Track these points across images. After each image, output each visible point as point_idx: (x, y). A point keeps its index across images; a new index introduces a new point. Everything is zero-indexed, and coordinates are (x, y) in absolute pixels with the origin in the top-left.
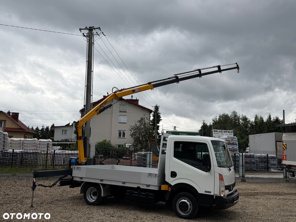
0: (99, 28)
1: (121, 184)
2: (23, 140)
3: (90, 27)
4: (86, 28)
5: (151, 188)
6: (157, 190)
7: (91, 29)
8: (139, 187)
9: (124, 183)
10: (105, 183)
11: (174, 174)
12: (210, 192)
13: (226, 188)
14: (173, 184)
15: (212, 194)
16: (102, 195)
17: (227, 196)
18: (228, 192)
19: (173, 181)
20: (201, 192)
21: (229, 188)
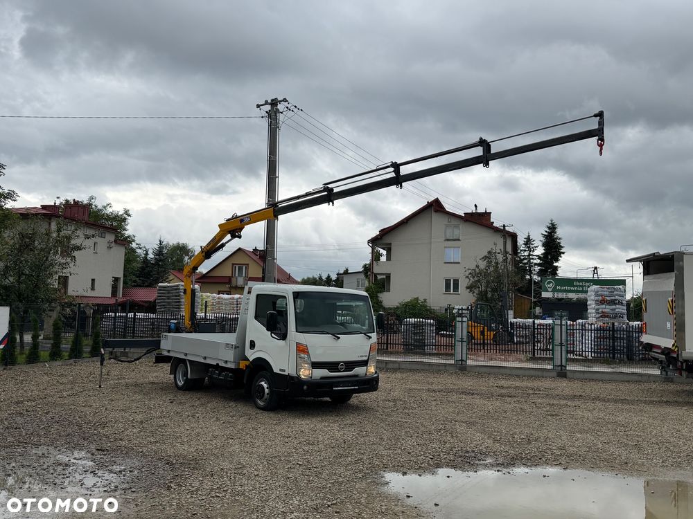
0: (285, 100)
1: (202, 361)
3: (272, 100)
4: (266, 103)
5: (228, 365)
6: (233, 367)
7: (274, 103)
8: (218, 364)
9: (205, 358)
10: (189, 358)
11: (253, 345)
12: (284, 371)
13: (316, 365)
14: (251, 359)
15: (286, 373)
16: (189, 376)
17: (322, 378)
18: (324, 372)
19: (252, 355)
20: (276, 370)
21: (332, 366)
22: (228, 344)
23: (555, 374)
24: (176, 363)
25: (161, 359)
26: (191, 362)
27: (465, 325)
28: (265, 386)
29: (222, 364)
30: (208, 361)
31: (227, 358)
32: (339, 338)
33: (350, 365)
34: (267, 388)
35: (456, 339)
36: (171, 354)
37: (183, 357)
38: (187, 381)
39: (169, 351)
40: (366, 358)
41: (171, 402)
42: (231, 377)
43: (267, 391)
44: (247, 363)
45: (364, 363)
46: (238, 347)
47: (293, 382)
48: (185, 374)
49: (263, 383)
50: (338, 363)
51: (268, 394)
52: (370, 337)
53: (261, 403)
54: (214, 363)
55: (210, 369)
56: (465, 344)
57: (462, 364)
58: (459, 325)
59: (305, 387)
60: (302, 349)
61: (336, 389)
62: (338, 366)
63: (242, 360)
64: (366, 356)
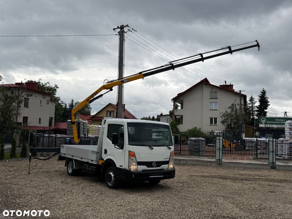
0: (127, 26)
1: (80, 160)
3: (121, 26)
4: (118, 27)
5: (94, 163)
6: (96, 164)
8: (88, 162)
9: (82, 158)
10: (74, 158)
11: (106, 152)
12: (122, 166)
13: (139, 163)
14: (105, 160)
15: (123, 168)
16: (74, 168)
17: (143, 171)
18: (144, 167)
19: (105, 157)
20: (118, 166)
21: (149, 164)
22: (93, 151)
23: (270, 167)
24: (68, 161)
25: (61, 158)
26: (75, 160)
27: (221, 141)
28: (113, 175)
29: (90, 162)
30: (83, 160)
31: (92, 158)
32: (153, 148)
33: (159, 164)
35: (217, 149)
36: (66, 156)
37: (71, 157)
38: (73, 170)
39: (64, 154)
40: (168, 160)
42: (95, 169)
43: (113, 178)
44: (103, 161)
45: (167, 163)
46: (99, 153)
47: (127, 173)
48: (73, 167)
49: (111, 173)
50: (152, 162)
51: (113, 180)
52: (170, 148)
53: (110, 184)
54: (86, 161)
55: (84, 164)
56: (221, 151)
57: (219, 162)
58: (218, 141)
59: (133, 176)
60: (132, 154)
61: (151, 177)
62: (152, 164)
63: (100, 160)
64: (168, 159)
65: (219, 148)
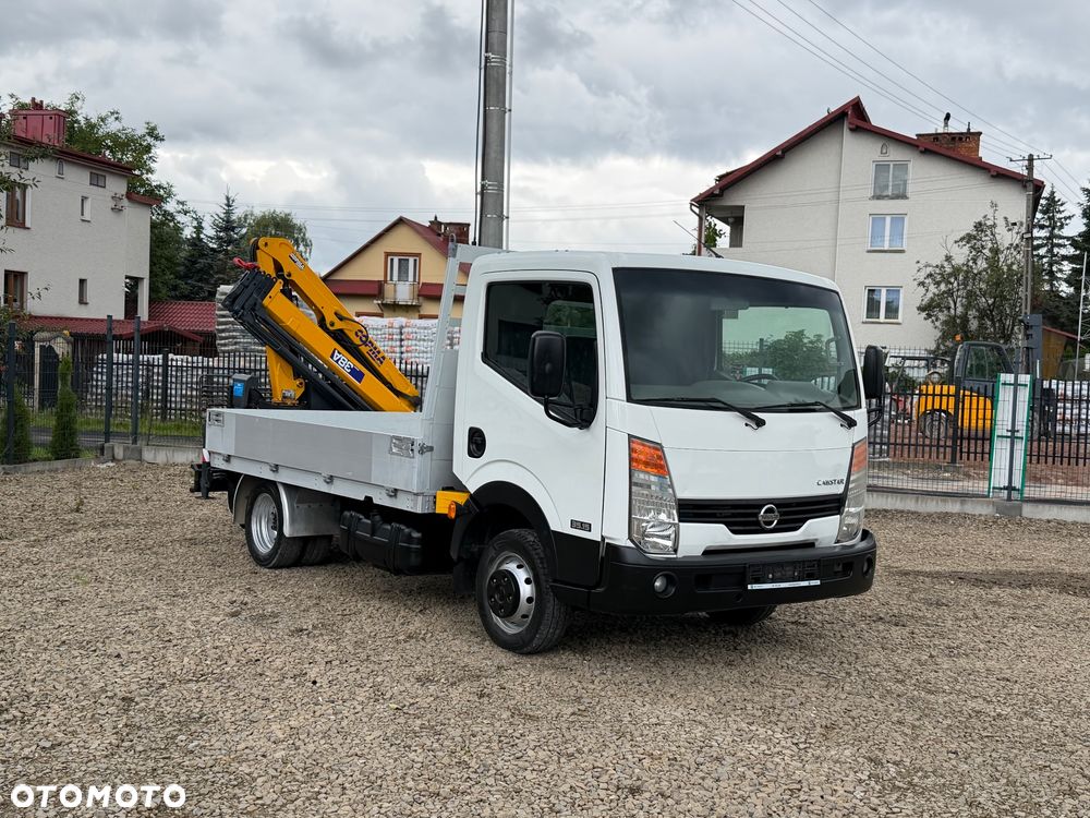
1: (324, 488)
2: (401, 328)
5: (403, 504)
6: (419, 511)
8: (369, 499)
9: (331, 479)
10: (284, 477)
11: (477, 442)
12: (587, 527)
13: (694, 511)
14: (472, 488)
15: (594, 535)
16: (287, 531)
17: (707, 553)
18: (716, 535)
19: (474, 475)
20: (558, 522)
21: (739, 514)
22: (399, 439)
26: (293, 490)
28: (521, 575)
29: (381, 499)
30: (340, 489)
31: (396, 481)
32: (761, 423)
33: (795, 511)
34: (528, 581)
35: (998, 432)
36: (235, 467)
37: (267, 475)
38: (281, 541)
39: (228, 459)
40: (839, 489)
41: (235, 615)
42: (410, 539)
43: (526, 590)
44: (461, 498)
45: (829, 505)
46: (431, 449)
47: (617, 566)
48: (277, 523)
49: (511, 567)
50: (756, 505)
51: (529, 600)
52: (851, 423)
53: (509, 629)
54: (358, 494)
55: (347, 514)
56: (1020, 447)
57: (1009, 499)
58: (1005, 395)
59: (659, 583)
60: (647, 458)
61: (756, 587)
62: (756, 515)
63: (444, 489)
64: (840, 482)
65: (1013, 431)
